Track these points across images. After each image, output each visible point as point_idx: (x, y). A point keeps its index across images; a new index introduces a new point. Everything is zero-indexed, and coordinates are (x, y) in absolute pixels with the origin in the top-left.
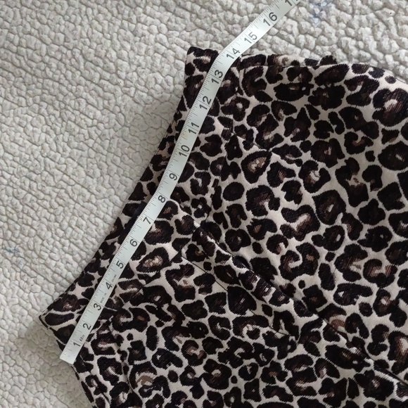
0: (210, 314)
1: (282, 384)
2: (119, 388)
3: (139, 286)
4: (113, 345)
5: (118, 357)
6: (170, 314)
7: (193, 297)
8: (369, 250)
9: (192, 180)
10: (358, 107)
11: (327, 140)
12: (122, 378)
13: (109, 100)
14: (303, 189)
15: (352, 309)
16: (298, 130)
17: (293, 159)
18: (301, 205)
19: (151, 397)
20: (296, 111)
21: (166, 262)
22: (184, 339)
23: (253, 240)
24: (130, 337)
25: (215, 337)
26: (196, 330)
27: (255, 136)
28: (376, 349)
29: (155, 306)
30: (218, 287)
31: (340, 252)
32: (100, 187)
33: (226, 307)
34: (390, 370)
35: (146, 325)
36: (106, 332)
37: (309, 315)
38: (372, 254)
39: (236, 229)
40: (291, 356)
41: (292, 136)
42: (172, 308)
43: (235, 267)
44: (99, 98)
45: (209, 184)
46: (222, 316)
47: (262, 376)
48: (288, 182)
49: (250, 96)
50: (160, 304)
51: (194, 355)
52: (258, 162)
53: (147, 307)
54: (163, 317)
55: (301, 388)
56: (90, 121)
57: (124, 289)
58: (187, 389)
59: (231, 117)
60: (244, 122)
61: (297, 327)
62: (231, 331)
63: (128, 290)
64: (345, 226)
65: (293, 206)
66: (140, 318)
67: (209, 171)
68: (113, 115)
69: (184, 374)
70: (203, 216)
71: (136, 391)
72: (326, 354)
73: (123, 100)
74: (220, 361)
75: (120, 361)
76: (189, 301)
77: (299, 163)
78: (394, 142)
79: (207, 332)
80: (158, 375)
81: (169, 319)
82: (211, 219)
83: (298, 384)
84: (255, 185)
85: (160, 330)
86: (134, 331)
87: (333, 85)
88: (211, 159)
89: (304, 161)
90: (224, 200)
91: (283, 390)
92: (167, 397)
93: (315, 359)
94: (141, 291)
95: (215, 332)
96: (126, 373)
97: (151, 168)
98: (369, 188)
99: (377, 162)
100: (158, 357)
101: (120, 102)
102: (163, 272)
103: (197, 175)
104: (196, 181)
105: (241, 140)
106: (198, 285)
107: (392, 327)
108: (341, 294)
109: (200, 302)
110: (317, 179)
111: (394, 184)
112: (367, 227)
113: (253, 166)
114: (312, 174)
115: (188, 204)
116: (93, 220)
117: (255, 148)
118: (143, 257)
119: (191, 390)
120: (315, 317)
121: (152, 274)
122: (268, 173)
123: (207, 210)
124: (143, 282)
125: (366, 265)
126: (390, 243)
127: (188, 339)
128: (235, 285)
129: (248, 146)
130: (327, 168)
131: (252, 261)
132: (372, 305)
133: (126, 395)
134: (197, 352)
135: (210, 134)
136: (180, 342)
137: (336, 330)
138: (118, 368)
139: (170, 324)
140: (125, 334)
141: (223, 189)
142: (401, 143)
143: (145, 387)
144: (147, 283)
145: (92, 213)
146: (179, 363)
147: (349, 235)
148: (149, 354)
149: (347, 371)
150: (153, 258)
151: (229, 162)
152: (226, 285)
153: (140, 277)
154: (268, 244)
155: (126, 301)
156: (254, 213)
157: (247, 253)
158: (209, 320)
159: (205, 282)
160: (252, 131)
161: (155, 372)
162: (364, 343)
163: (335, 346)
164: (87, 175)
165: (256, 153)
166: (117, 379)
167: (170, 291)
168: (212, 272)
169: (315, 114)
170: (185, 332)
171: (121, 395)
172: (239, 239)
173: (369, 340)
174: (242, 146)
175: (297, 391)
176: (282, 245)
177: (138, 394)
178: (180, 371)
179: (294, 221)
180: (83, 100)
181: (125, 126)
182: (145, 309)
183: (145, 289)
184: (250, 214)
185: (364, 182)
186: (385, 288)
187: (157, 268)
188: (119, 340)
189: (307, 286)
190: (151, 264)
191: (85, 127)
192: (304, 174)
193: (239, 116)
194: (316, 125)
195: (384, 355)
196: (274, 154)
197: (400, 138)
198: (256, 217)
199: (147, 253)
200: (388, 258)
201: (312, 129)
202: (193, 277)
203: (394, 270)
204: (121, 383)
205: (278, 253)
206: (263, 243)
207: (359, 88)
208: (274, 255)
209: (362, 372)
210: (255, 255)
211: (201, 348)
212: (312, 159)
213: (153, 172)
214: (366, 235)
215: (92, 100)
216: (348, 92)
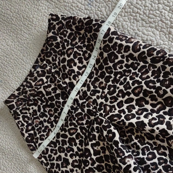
0: (56, 100)
1: (74, 122)
2: (29, 125)
3: (35, 91)
4: (27, 111)
5: (29, 115)
6: (44, 100)
7: (51, 95)
8: (100, 79)
9: (52, 57)
10: (96, 33)
11: (90, 44)
12: (30, 122)
13: (30, 31)
14: (83, 60)
15: (94, 97)
16: (82, 41)
17: (81, 50)
18: (83, 65)
19: (38, 127)
20: (81, 34)
21: (43, 83)
22: (49, 109)
23: (69, 76)
24: (32, 108)
25: (57, 108)
26: (52, 106)
27: (70, 43)
28: (100, 109)
29: (40, 98)
30: (58, 92)
31: (93, 80)
32: (27, 60)
33: (60, 98)
34: (103, 116)
35: (37, 104)
36: (25, 107)
37: (83, 100)
38: (101, 80)
39: (64, 73)
40: (77, 112)
41: (80, 42)
42: (45, 98)
43: (62, 84)
44: (27, 31)
45: (57, 58)
46: (59, 101)
47: (69, 120)
48: (79, 57)
49: (68, 29)
50: (41, 97)
51: (51, 114)
52: (70, 51)
53: (38, 98)
54: (42, 102)
55: (80, 123)
56: (24, 38)
57: (30, 92)
58: (49, 125)
59: (63, 36)
60: (67, 38)
61: (79, 104)
62: (61, 105)
63: (32, 92)
64: (95, 71)
65: (81, 65)
66: (36, 102)
67: (57, 54)
68: (31, 36)
69: (48, 120)
70: (55, 69)
71: (34, 125)
72: (87, 112)
73: (34, 31)
74: (58, 115)
75: (29, 116)
76: (50, 96)
77: (82, 51)
78: (106, 44)
79: (55, 106)
80: (40, 120)
81: (44, 102)
82: (58, 70)
83: (79, 122)
84: (69, 58)
85: (41, 106)
86: (34, 106)
87: (90, 26)
88: (58, 50)
89: (84, 51)
90: (61, 63)
91: (75, 123)
92: (43, 127)
93: (84, 113)
94: (36, 93)
95: (57, 106)
96: (31, 120)
97: (41, 53)
98: (101, 59)
99: (102, 51)
100: (41, 114)
101: (33, 32)
102: (42, 87)
103: (54, 55)
104: (53, 57)
105: (66, 44)
106: (52, 91)
107: (105, 103)
108: (92, 93)
109: (53, 96)
110: (87, 56)
111: (106, 57)
112: (100, 71)
113: (69, 52)
114: (86, 55)
115: (51, 65)
116: (24, 71)
117: (70, 46)
118: (36, 81)
119: (50, 125)
120: (85, 100)
121: (39, 87)
122: (73, 54)
123: (57, 67)
124: (36, 90)
125: (99, 83)
126: (105, 76)
127: (50, 109)
128: (63, 91)
129: (67, 46)
130: (90, 53)
131: (68, 83)
132: (100, 96)
133: (31, 127)
134: (52, 113)
135: (56, 42)
136: (47, 110)
137: (90, 104)
138: (28, 118)
139: (44, 104)
140: (31, 107)
141: (61, 60)
142: (108, 44)
143: (36, 124)
144: (38, 90)
145: (24, 68)
146: (47, 116)
147: (95, 74)
148: (38, 113)
149: (92, 117)
150: (39, 82)
151: (63, 51)
152: (61, 91)
153: (35, 88)
154: (73, 77)
155: (31, 96)
156: (69, 68)
157: (67, 80)
158: (55, 102)
159: (54, 90)
160: (69, 41)
161: (40, 119)
162: (97, 108)
163: (89, 109)
164: (23, 56)
165: (70, 48)
166: (28, 122)
167: (44, 93)
168: (57, 87)
169: (87, 36)
170: (49, 106)
171: (29, 127)
172: (65, 76)
173: (98, 107)
174: (66, 46)
175: (79, 124)
176: (77, 78)
177: (34, 126)
178: (47, 119)
179: (81, 70)
180: (23, 31)
181: (35, 40)
182: (37, 99)
183: (37, 92)
184: (68, 67)
185: (100, 57)
186: (104, 91)
187: (40, 85)
188: (29, 109)
189: (83, 91)
190: (39, 84)
191: (23, 40)
192: (84, 55)
193: (65, 36)
194: (87, 39)
195: (102, 112)
196: (75, 48)
197: (108, 42)
198: (69, 69)
199: (38, 80)
200: (105, 81)
201: (86, 40)
202: (51, 88)
203: (106, 85)
204: (30, 123)
205: (76, 80)
206: (71, 77)
207: (96, 27)
208: (75, 81)
209: (96, 117)
210: (69, 81)
211: (53, 111)
212: (86, 50)
213: (41, 54)
214: (100, 74)
215: (25, 31)
216: (94, 28)
